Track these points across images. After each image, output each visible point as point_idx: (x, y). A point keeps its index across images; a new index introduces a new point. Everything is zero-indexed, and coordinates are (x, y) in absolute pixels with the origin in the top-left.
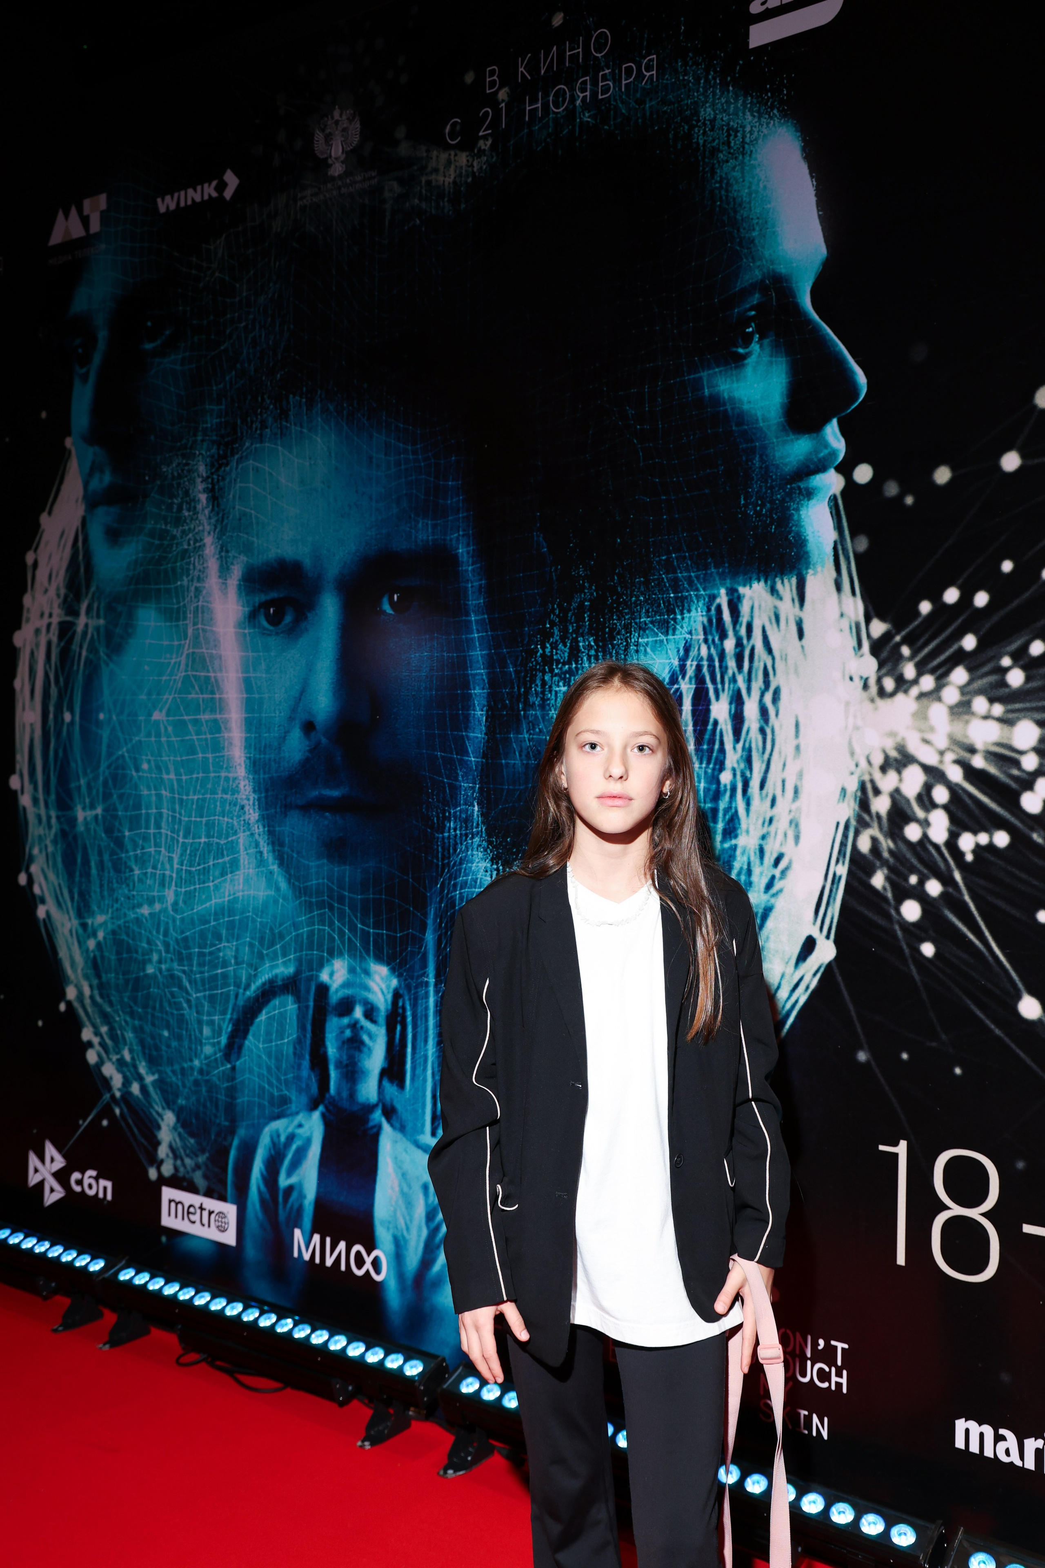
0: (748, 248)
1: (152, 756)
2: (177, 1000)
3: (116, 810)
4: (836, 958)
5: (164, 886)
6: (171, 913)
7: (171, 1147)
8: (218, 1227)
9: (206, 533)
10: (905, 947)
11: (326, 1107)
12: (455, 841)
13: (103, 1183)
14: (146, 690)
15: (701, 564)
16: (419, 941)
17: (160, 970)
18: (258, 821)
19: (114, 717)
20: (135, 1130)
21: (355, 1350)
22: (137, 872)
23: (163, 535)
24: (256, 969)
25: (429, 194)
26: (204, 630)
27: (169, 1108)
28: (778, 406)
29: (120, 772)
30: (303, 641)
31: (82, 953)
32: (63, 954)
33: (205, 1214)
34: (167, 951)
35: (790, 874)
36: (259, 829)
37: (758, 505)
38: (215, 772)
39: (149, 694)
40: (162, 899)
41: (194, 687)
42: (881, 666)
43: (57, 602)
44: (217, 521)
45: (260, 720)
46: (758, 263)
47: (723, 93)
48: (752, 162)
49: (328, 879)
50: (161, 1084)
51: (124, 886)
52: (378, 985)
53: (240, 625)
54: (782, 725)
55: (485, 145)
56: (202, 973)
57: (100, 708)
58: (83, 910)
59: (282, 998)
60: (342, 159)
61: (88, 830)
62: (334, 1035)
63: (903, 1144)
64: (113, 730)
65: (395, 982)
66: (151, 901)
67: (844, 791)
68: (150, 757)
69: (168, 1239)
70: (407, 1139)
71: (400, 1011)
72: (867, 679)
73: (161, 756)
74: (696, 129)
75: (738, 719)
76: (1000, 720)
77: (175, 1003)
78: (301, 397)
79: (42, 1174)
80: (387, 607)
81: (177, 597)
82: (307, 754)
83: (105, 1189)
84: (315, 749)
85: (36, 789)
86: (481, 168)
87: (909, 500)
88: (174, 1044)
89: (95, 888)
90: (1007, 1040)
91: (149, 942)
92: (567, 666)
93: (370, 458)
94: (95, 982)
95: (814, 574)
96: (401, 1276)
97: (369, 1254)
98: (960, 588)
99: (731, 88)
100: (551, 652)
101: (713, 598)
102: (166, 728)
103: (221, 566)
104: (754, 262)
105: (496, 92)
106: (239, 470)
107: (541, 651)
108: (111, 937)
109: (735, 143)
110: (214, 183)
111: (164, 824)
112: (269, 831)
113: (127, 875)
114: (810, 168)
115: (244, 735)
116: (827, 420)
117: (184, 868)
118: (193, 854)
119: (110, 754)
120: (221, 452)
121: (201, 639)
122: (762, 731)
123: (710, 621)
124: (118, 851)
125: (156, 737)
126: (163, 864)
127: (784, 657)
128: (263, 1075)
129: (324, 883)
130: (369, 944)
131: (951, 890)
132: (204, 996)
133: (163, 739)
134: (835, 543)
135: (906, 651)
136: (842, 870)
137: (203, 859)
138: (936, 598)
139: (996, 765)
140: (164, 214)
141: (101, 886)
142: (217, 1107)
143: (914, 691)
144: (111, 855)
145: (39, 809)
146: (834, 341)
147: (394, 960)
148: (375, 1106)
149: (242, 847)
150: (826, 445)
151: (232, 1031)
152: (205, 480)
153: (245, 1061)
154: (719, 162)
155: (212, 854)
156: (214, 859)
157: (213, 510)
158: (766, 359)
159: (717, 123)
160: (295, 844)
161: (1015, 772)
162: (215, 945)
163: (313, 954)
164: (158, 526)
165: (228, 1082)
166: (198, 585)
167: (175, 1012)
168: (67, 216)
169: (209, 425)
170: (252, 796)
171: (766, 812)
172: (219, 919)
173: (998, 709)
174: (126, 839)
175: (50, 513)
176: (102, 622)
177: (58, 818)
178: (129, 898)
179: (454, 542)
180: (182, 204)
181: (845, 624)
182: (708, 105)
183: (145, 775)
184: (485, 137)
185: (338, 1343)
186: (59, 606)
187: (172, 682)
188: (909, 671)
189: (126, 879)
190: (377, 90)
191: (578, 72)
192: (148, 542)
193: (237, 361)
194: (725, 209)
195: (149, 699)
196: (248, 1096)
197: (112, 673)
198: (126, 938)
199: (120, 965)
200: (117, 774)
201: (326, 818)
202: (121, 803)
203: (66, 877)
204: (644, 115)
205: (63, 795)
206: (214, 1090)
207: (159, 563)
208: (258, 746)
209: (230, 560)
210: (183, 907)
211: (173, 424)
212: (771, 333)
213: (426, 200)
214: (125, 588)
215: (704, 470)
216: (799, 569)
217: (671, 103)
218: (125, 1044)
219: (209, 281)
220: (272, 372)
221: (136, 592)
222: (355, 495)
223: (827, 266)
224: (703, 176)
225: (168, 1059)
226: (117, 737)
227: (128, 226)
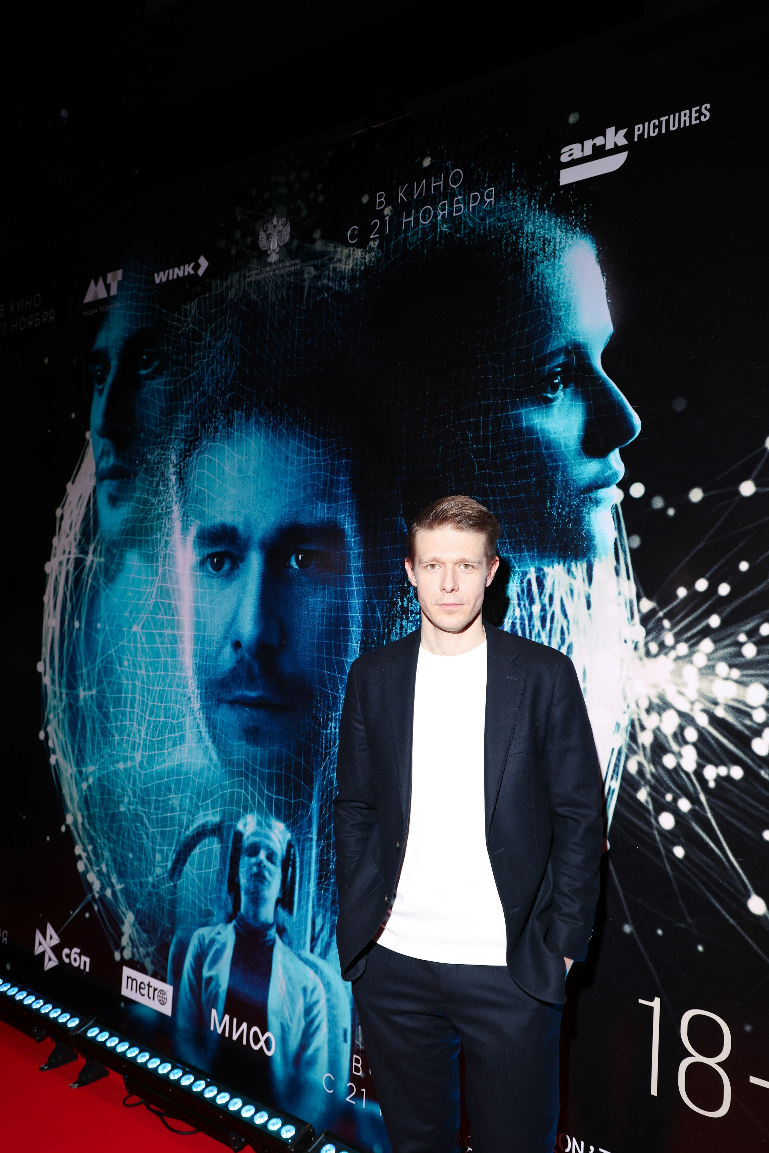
0: (556, 323)
1: (131, 656)
2: (139, 832)
3: (105, 692)
4: (610, 852)
5: (134, 749)
6: (138, 769)
7: (130, 938)
8: (159, 1001)
9: (174, 503)
10: (661, 848)
11: (237, 922)
12: (335, 737)
13: (84, 958)
14: (129, 610)
15: (517, 548)
16: (307, 807)
17: (129, 810)
18: (199, 709)
19: (107, 627)
20: (107, 923)
21: (248, 1112)
22: (117, 738)
23: (146, 502)
24: (193, 816)
25: (334, 276)
26: (169, 571)
27: (130, 910)
28: (576, 437)
29: (109, 666)
30: (235, 584)
31: (78, 792)
32: (65, 791)
33: (151, 990)
34: (134, 797)
36: (200, 715)
37: (559, 508)
38: (172, 671)
39: (131, 612)
40: (132, 759)
41: (160, 610)
42: (648, 633)
43: (74, 544)
44: (182, 494)
45: (204, 638)
46: (564, 334)
47: (541, 215)
48: (560, 263)
49: (246, 756)
50: (126, 891)
51: (108, 747)
52: (277, 837)
53: (193, 569)
55: (374, 244)
56: (157, 814)
57: (98, 620)
58: (80, 761)
59: (211, 838)
60: (277, 251)
61: (86, 705)
62: (245, 869)
63: (657, 1002)
64: (106, 636)
65: (289, 836)
66: (125, 760)
67: (618, 725)
68: (129, 657)
69: (125, 1005)
70: (293, 952)
71: (292, 857)
72: (637, 643)
73: (136, 657)
74: (521, 239)
76: (737, 682)
77: (138, 834)
78: (242, 412)
79: (44, 947)
80: (294, 564)
81: (153, 546)
82: (235, 664)
83: (85, 963)
84: (240, 661)
85: (53, 672)
86: (371, 260)
87: (671, 512)
88: (136, 864)
89: (89, 746)
90: (738, 928)
91: (123, 789)
92: (418, 616)
93: (287, 457)
94: (86, 813)
95: (600, 562)
96: (285, 1054)
97: (263, 1035)
98: (708, 579)
99: (546, 212)
100: (408, 604)
101: (525, 574)
102: (141, 637)
103: (183, 526)
104: (560, 333)
105: (383, 209)
106: (198, 460)
107: (400, 603)
108: (97, 782)
109: (549, 250)
110: (192, 264)
111: (136, 705)
112: (206, 717)
113: (110, 739)
114: (601, 269)
115: (193, 647)
116: (611, 449)
117: (148, 738)
118: (155, 729)
119: (103, 653)
120: (187, 447)
121: (167, 576)
123: (523, 590)
124: (105, 722)
125: (134, 643)
126: (134, 733)
127: (576, 621)
128: (195, 893)
129: (242, 758)
130: (272, 806)
131: (697, 808)
132: (158, 832)
133: (139, 645)
134: (616, 540)
135: (666, 624)
136: (616, 785)
137: (162, 733)
138: (690, 586)
139: (734, 715)
140: (158, 284)
141: (93, 745)
142: (163, 913)
143: (673, 654)
144: (100, 724)
145: (55, 687)
146: (618, 393)
147: (289, 820)
148: (271, 925)
149: (188, 727)
150: (610, 469)
151: (175, 859)
152: (175, 466)
153: (183, 881)
154: (537, 262)
155: (167, 730)
156: (169, 734)
157: (179, 487)
158: (568, 403)
159: (536, 235)
160: (224, 728)
161: (748, 722)
162: (167, 796)
163: (232, 809)
164: (143, 496)
165: (171, 895)
166: (167, 539)
167: (138, 841)
168: (96, 284)
169: (180, 428)
170: (197, 691)
172: (170, 777)
173: (736, 673)
174: (111, 714)
175: (73, 483)
176: (102, 560)
177: (67, 694)
178: (111, 756)
179: (342, 520)
180: (171, 278)
181: (622, 600)
182: (530, 223)
183: (125, 669)
184: (374, 239)
185: (235, 1105)
186: (75, 547)
187: (146, 606)
188: (669, 639)
189: (109, 742)
190: (303, 206)
191: (439, 197)
192: (136, 507)
193: (200, 385)
194: (541, 295)
195: (131, 616)
196: (184, 907)
197: (107, 596)
198: (107, 784)
199: (103, 803)
200: (107, 667)
201: (246, 712)
202: (109, 688)
203: (70, 737)
204: (485, 228)
205: (71, 679)
206: (161, 900)
207: (142, 521)
208: (202, 656)
209: (189, 523)
210: (147, 766)
211: (156, 426)
212: (572, 384)
213: (332, 281)
214: (119, 538)
215: (521, 480)
216: (589, 557)
217: (504, 220)
218: (103, 860)
219: (185, 330)
220: (223, 394)
221: (126, 540)
222: (276, 482)
223: (613, 338)
224: (525, 271)
225: (131, 874)
226: (108, 641)
227: (135, 291)
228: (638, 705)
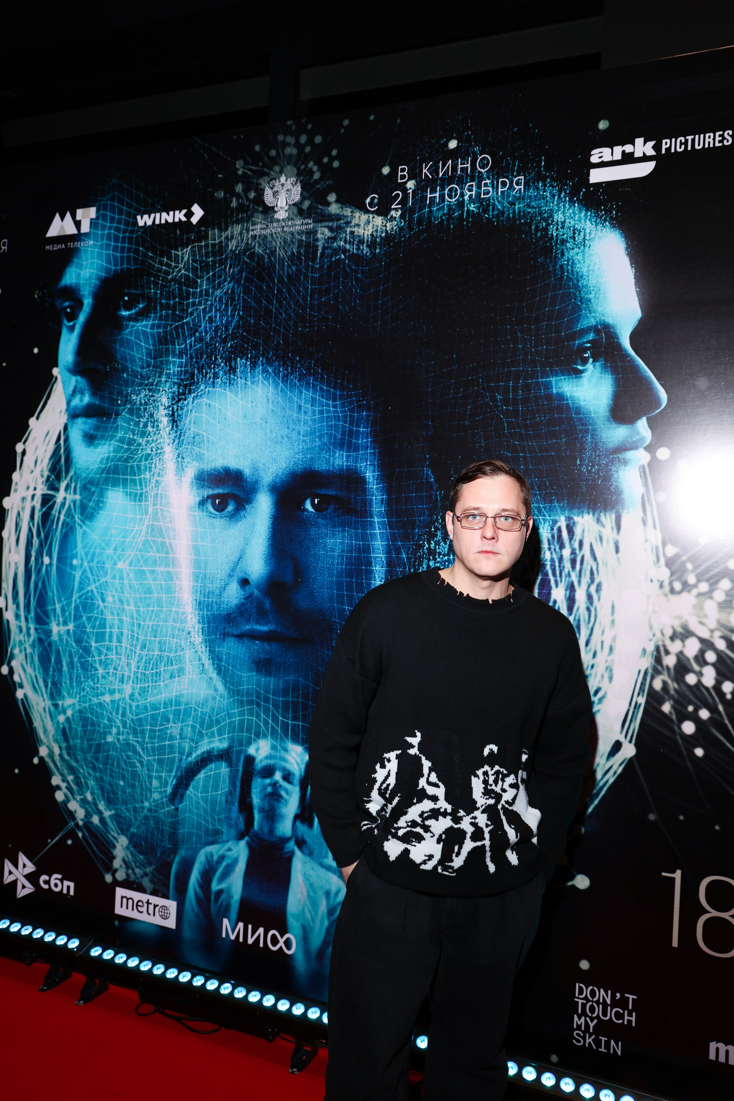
0: (586, 304)
1: (116, 591)
2: (131, 760)
3: (85, 627)
4: (636, 755)
5: (123, 682)
6: (129, 701)
7: (124, 860)
8: (162, 916)
9: (166, 444)
10: (684, 750)
11: (251, 838)
13: (66, 883)
14: (112, 547)
15: (547, 499)
17: (118, 740)
18: (201, 643)
19: (86, 564)
20: (95, 848)
22: (101, 671)
23: (130, 442)
24: (197, 743)
25: (352, 240)
26: (161, 510)
27: (123, 834)
28: (605, 405)
29: (89, 601)
30: (242, 525)
31: (53, 725)
32: (37, 724)
33: (151, 907)
34: (125, 727)
35: (605, 701)
36: (202, 649)
37: (589, 466)
38: (168, 607)
39: (115, 549)
40: (121, 691)
41: (152, 548)
43: (41, 480)
44: (176, 436)
45: (205, 575)
46: (593, 315)
47: (571, 207)
48: (590, 252)
49: (257, 686)
50: (117, 818)
51: (90, 680)
52: (295, 759)
53: (191, 509)
54: (602, 606)
55: (396, 214)
56: (152, 743)
57: (74, 557)
58: (55, 695)
59: (217, 763)
60: (287, 207)
61: (61, 639)
62: (258, 790)
63: (678, 873)
64: (84, 572)
65: (307, 757)
66: (112, 692)
67: (644, 651)
68: (114, 593)
69: (119, 922)
70: (314, 861)
72: (662, 582)
73: (123, 593)
74: (551, 226)
75: (571, 601)
77: (130, 763)
78: (246, 360)
79: (15, 876)
80: (308, 506)
81: (141, 485)
82: (242, 600)
83: (68, 887)
84: (249, 598)
85: (18, 608)
86: (392, 228)
88: (128, 790)
89: (66, 680)
91: (109, 720)
92: (446, 558)
93: (300, 407)
94: (64, 745)
95: (628, 513)
96: (307, 951)
97: (282, 937)
99: (576, 205)
100: (435, 547)
101: (555, 522)
102: (128, 574)
103: (178, 467)
104: (590, 313)
105: (406, 183)
106: (195, 404)
107: (427, 546)
108: (78, 714)
109: (579, 238)
110: (184, 211)
111: (124, 639)
112: (210, 650)
113: (93, 673)
114: (630, 260)
115: (192, 584)
116: (639, 417)
117: (140, 671)
118: (148, 662)
119: (81, 589)
120: (181, 391)
121: (159, 515)
122: (588, 609)
123: (553, 536)
124: (86, 656)
125: (119, 580)
126: (122, 667)
127: (605, 563)
128: (201, 815)
129: (253, 688)
130: (288, 731)
131: (716, 716)
132: (154, 759)
133: (126, 582)
134: (643, 495)
135: (689, 566)
136: (642, 700)
137: (156, 666)
140: (142, 227)
141: (71, 679)
142: (162, 835)
143: (695, 592)
144: (79, 659)
145: (20, 622)
146: (645, 370)
147: (307, 743)
148: (290, 839)
149: (187, 660)
150: (638, 434)
151: (176, 784)
152: (166, 408)
153: (186, 804)
154: (567, 249)
155: (163, 663)
156: (165, 666)
157: (172, 429)
158: (597, 375)
159: (566, 224)
160: (231, 661)
162: (164, 725)
163: (243, 736)
164: (127, 436)
165: (172, 818)
166: (158, 479)
167: (130, 769)
168: (62, 218)
169: (172, 372)
170: (198, 626)
171: (589, 661)
172: (167, 708)
174: (93, 649)
175: (37, 418)
177: (36, 629)
178: (94, 689)
179: (363, 468)
180: (157, 222)
181: (648, 546)
182: (560, 212)
183: (109, 605)
185: (269, 1001)
186: (43, 483)
187: (134, 543)
188: (691, 579)
189: (92, 675)
190: (315, 168)
191: (467, 178)
192: (118, 446)
193: (196, 331)
194: (571, 278)
195: (115, 554)
196: (188, 828)
197: (84, 533)
198: (90, 716)
199: (85, 735)
200: (87, 603)
201: (256, 645)
202: (89, 623)
203: (41, 671)
204: (514, 212)
205: (41, 614)
206: (160, 823)
207: (126, 460)
208: (203, 592)
209: (185, 464)
210: (139, 697)
211: (142, 368)
212: (601, 359)
213: (350, 243)
214: (98, 476)
215: (551, 439)
216: (617, 509)
217: (533, 207)
218: (88, 788)
219: (176, 276)
220: (224, 341)
221: (107, 479)
222: (287, 430)
223: (641, 322)
224: (555, 255)
225: (123, 800)
226: (87, 578)
227: (112, 231)
228: (663, 634)
